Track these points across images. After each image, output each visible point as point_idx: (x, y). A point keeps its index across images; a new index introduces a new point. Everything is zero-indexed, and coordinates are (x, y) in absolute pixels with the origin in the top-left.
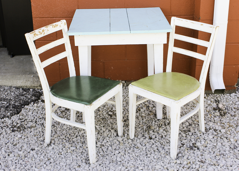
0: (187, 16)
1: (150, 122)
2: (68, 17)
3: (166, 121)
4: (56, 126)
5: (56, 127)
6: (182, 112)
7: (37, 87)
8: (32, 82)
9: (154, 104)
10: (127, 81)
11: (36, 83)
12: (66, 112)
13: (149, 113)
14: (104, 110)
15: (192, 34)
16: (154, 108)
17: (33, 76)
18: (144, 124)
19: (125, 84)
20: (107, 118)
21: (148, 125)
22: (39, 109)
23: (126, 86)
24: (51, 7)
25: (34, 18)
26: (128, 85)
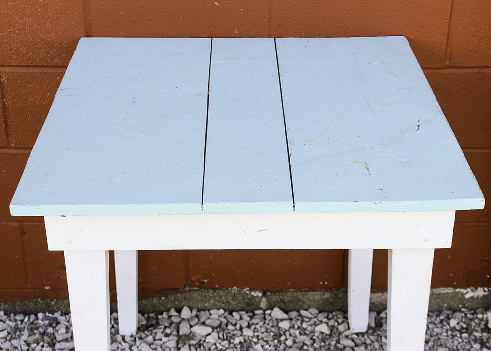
2: (48, 66)
10: (270, 292)
19: (264, 300)
23: (267, 310)
26: (274, 303)
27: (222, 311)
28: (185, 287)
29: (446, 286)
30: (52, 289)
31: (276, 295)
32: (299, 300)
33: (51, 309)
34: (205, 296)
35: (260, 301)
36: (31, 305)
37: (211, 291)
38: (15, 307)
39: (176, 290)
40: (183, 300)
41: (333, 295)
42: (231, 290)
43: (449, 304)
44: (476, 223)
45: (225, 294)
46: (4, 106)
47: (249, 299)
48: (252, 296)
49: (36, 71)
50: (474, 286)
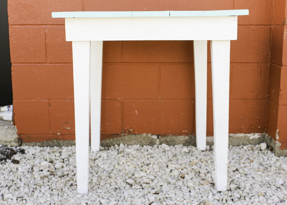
0: (261, 26)
1: (203, 195)
3: (233, 195)
4: (25, 198)
5: (26, 200)
6: (262, 182)
7: (11, 142)
8: (3, 134)
9: (208, 169)
10: (161, 136)
11: (9, 136)
12: (50, 178)
13: (201, 182)
14: (119, 177)
15: (269, 56)
16: (209, 175)
17: (8, 128)
18: (192, 199)
19: (158, 140)
20: (123, 188)
21: (200, 200)
22: (4, 172)
23: (159, 145)
24: (39, 7)
25: (11, 25)
26: (163, 142)
27: (139, 145)
28: (121, 133)
29: (241, 132)
30: (61, 135)
31: (163, 138)
32: (174, 140)
33: (60, 145)
34: (131, 138)
35: (156, 141)
36: (51, 143)
37: (133, 136)
38: (44, 144)
39: (117, 135)
40: (121, 140)
41: (189, 138)
42: (143, 135)
43: (243, 142)
44: (252, 100)
45: (140, 137)
46: (46, 43)
47: (151, 140)
48: (152, 138)
49: (60, 27)
50: (253, 132)
